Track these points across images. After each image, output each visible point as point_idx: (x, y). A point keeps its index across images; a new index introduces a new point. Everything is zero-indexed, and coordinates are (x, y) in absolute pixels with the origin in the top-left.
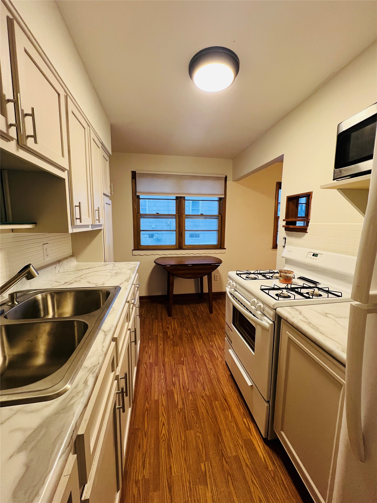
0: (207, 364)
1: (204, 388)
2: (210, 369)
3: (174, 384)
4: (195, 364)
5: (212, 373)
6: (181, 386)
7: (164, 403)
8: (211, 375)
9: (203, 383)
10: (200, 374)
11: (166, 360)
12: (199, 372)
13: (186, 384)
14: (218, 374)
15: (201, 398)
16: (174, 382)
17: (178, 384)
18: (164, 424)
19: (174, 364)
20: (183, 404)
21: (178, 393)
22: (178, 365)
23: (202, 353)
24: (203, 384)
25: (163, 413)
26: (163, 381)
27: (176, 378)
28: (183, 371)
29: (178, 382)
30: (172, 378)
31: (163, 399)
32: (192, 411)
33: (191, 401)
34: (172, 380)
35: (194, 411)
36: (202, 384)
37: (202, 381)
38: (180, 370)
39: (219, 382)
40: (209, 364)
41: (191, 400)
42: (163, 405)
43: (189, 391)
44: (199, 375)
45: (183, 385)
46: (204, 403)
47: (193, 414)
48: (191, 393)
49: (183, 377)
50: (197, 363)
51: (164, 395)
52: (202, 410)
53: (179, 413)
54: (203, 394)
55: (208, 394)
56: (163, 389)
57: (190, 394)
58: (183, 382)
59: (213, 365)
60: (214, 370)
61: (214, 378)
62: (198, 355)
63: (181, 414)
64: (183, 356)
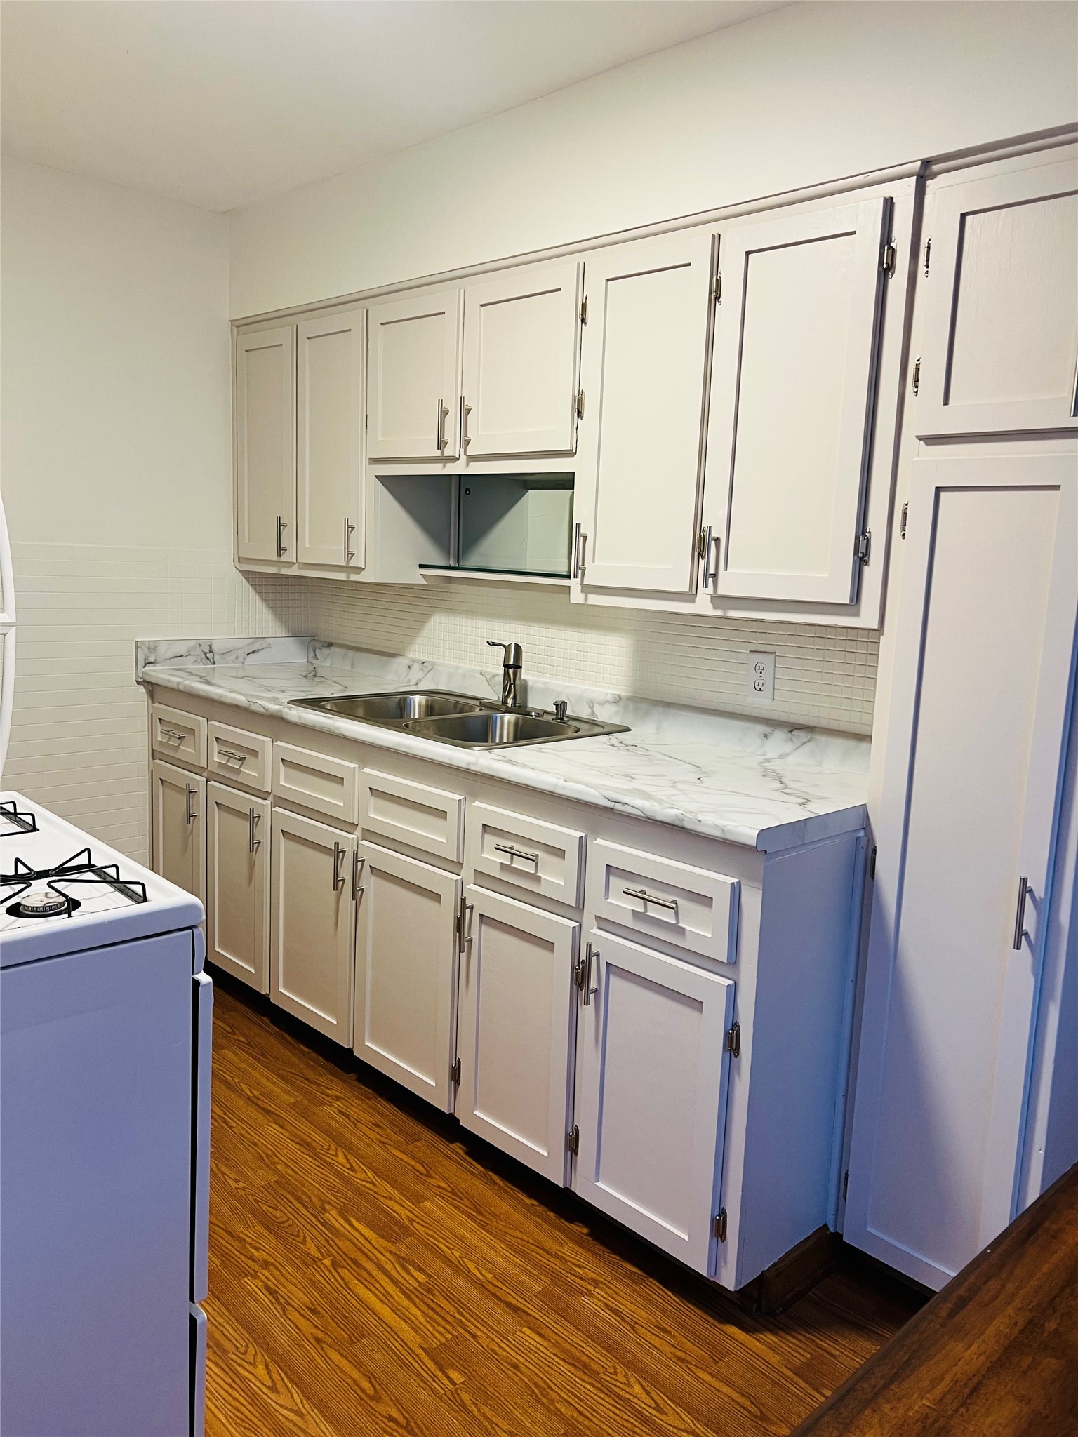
0: (306, 1407)
1: (272, 1292)
2: (279, 1385)
3: (402, 1261)
4: (370, 1377)
5: (261, 1370)
6: (370, 1266)
7: (390, 1203)
8: (259, 1357)
9: (284, 1309)
10: (318, 1340)
11: (529, 1337)
12: (324, 1346)
13: (356, 1282)
14: (229, 1380)
15: (270, 1259)
16: (411, 1268)
17: (389, 1267)
18: (352, 1169)
19: (474, 1337)
20: (326, 1224)
21: (367, 1244)
22: (449, 1336)
24: (284, 1306)
25: (374, 1184)
26: (457, 1254)
27: (416, 1284)
28: (406, 1321)
29: (393, 1272)
30: (429, 1276)
31: (403, 1211)
32: (285, 1218)
33: (305, 1237)
34: (421, 1270)
35: (280, 1220)
36: (289, 1304)
37: (295, 1316)
38: (422, 1320)
40: (297, 1412)
41: (304, 1243)
42: (390, 1199)
43: (327, 1262)
44: (320, 1335)
45: (366, 1270)
46: (253, 1251)
47: (278, 1214)
48: (317, 1261)
49: (386, 1298)
50: (363, 1391)
51: (411, 1221)
53: (324, 1202)
54: (268, 1275)
55: (248, 1280)
56: (430, 1232)
57: (318, 1255)
58: (373, 1281)
59: (267, 1413)
60: (255, 1386)
61: (242, 1350)
63: (315, 1200)
64: (466, 1397)
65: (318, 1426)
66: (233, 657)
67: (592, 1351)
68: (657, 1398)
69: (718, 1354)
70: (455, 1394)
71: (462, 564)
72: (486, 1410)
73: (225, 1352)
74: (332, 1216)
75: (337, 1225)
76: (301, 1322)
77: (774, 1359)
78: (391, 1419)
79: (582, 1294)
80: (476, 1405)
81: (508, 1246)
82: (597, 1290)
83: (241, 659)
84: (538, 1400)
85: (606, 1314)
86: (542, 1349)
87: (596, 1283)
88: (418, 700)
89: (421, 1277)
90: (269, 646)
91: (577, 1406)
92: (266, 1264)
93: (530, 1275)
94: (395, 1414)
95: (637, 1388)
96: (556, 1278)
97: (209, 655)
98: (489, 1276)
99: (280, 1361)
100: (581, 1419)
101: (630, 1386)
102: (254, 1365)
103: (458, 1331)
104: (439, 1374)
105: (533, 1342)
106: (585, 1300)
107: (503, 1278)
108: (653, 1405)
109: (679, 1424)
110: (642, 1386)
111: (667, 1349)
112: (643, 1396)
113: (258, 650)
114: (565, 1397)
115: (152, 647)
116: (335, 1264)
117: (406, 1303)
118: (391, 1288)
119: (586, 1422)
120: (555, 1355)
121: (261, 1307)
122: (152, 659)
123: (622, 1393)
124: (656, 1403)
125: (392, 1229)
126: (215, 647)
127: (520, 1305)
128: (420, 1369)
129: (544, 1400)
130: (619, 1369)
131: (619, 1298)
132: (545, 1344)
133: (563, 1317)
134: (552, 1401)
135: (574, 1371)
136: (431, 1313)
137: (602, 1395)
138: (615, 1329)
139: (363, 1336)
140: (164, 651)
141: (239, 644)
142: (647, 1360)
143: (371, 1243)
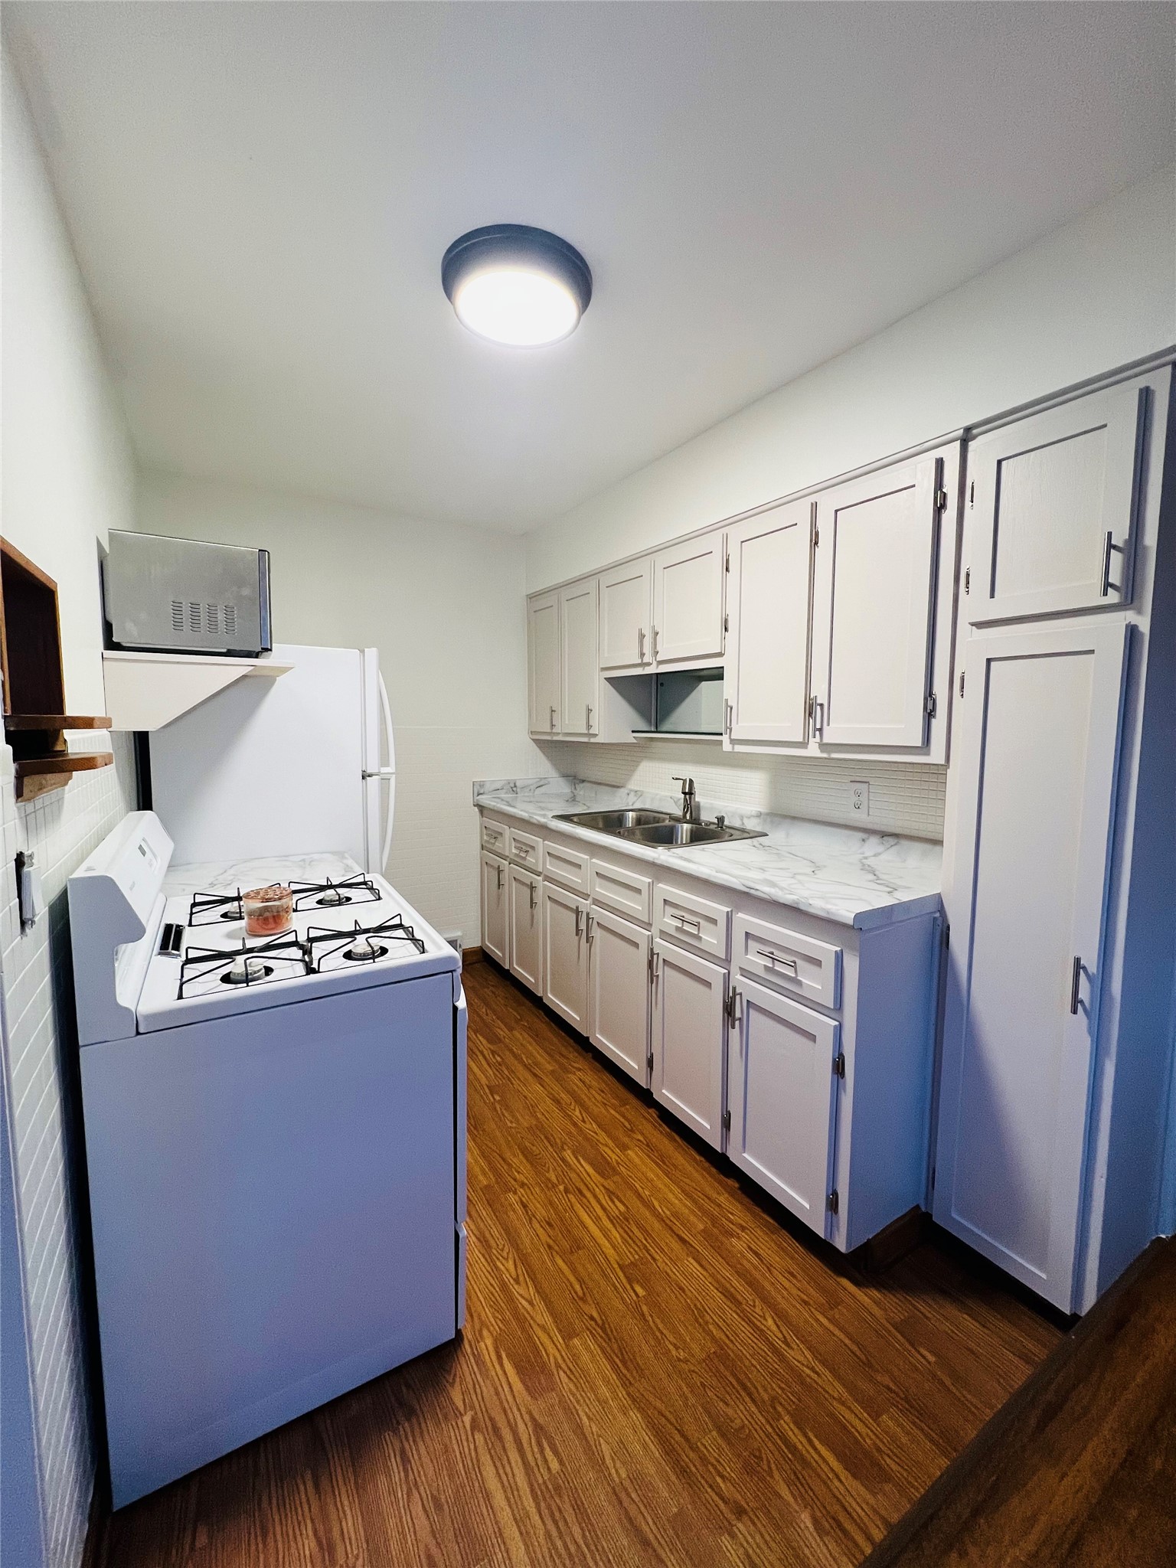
0: (537, 1300)
1: (525, 1206)
2: (521, 1278)
3: (610, 1193)
4: (581, 1281)
5: (510, 1265)
6: (588, 1195)
7: (607, 1150)
8: (510, 1256)
9: (530, 1219)
10: (550, 1247)
11: (693, 1266)
12: (553, 1252)
13: (579, 1205)
14: (489, 1269)
15: (525, 1181)
16: (615, 1200)
17: (601, 1197)
18: (584, 1121)
19: (654, 1259)
20: (563, 1160)
21: (588, 1178)
22: (637, 1257)
23: (575, 1357)
25: (597, 1134)
26: (647, 1193)
27: (617, 1212)
28: (608, 1241)
29: (604, 1202)
30: (627, 1207)
31: (614, 1156)
32: (538, 1152)
33: (549, 1169)
34: (622, 1202)
35: (535, 1153)
36: (534, 1216)
37: (536, 1225)
38: (620, 1241)
39: (484, 1237)
40: (531, 1303)
41: (548, 1172)
42: (606, 1145)
43: (561, 1188)
44: (551, 1242)
45: (585, 1197)
46: (516, 1174)
47: (534, 1148)
48: (554, 1186)
49: (597, 1220)
50: (576, 1293)
51: (618, 1163)
52: (518, 1160)
53: (563, 1143)
54: (523, 1192)
55: (511, 1195)
56: (631, 1174)
57: (555, 1181)
58: (590, 1206)
59: (511, 1300)
60: (506, 1277)
61: (500, 1247)
62: (586, 1335)
63: (558, 1141)
64: (645, 1308)
65: (543, 1316)
66: (528, 790)
67: (737, 1283)
68: (785, 1332)
69: (833, 1302)
70: (638, 1307)
71: (659, 730)
72: (658, 1321)
73: (490, 1247)
74: (568, 1155)
75: (570, 1160)
76: (540, 1231)
77: (876, 1310)
78: (592, 1318)
79: (732, 1236)
80: (652, 1317)
81: (683, 1191)
82: (743, 1234)
83: (532, 791)
84: (697, 1320)
85: (750, 1256)
86: (701, 1277)
87: (743, 1229)
88: (631, 814)
89: (622, 1208)
90: (549, 783)
91: (725, 1330)
92: (523, 1185)
93: (696, 1215)
94: (595, 1315)
95: (770, 1322)
96: (714, 1221)
97: (514, 789)
98: (668, 1213)
99: (523, 1258)
100: (727, 1342)
101: (765, 1318)
102: (507, 1259)
103: (644, 1254)
104: (628, 1287)
105: (695, 1271)
106: (734, 1241)
107: (676, 1215)
108: (782, 1338)
109: (801, 1359)
110: (774, 1320)
111: (794, 1291)
112: (774, 1328)
113: (542, 786)
114: (717, 1320)
115: (482, 785)
116: (566, 1191)
117: (610, 1226)
118: (600, 1212)
119: (731, 1345)
120: (710, 1283)
121: (517, 1216)
122: (482, 792)
123: (759, 1324)
124: (784, 1337)
125: (604, 1168)
126: (517, 784)
127: (688, 1239)
128: (615, 1281)
129: (700, 1320)
130: (757, 1303)
131: (759, 1243)
132: (704, 1273)
133: (718, 1253)
134: (707, 1323)
135: (724, 1299)
136: (626, 1236)
137: (743, 1323)
138: (756, 1268)
139: (579, 1248)
140: (488, 787)
141: (530, 782)
142: (779, 1299)
143: (590, 1177)
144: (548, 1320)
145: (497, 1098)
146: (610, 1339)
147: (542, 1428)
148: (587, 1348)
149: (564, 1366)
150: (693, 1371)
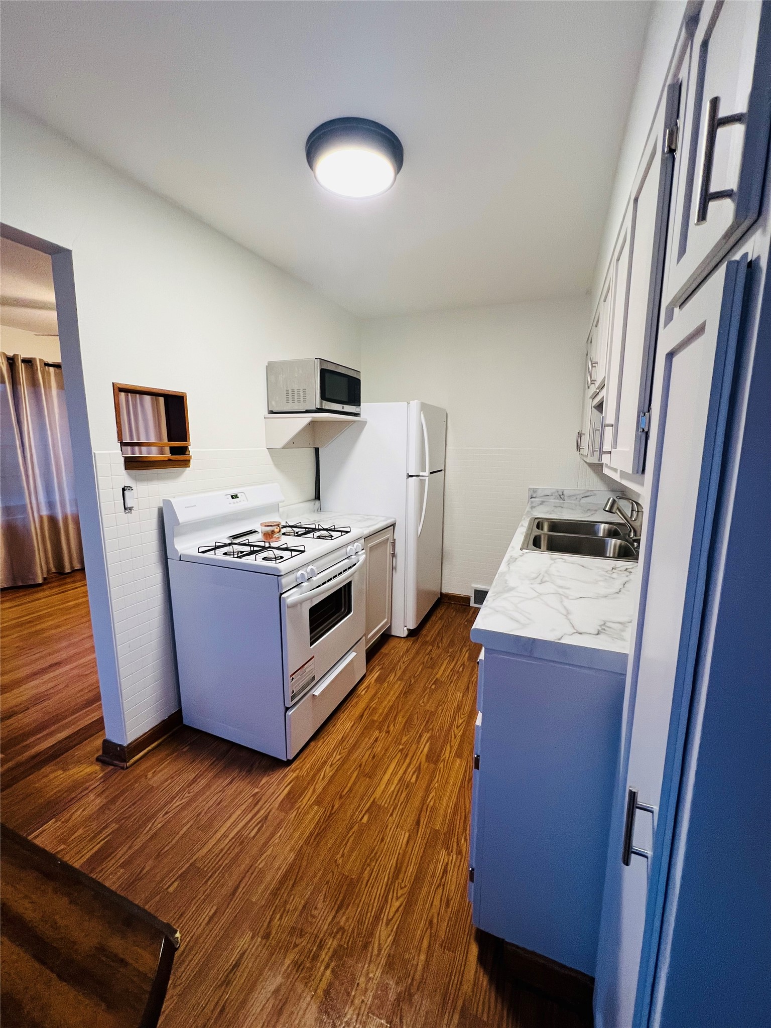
0: (327, 779)
1: (376, 741)
2: (334, 766)
3: (419, 769)
4: (351, 790)
5: (338, 757)
6: (408, 761)
7: (448, 748)
8: (343, 754)
9: (370, 748)
10: (360, 765)
11: (404, 837)
12: (359, 769)
13: (397, 761)
15: (391, 731)
16: (416, 774)
17: (412, 766)
18: (458, 727)
19: (391, 815)
20: (421, 736)
21: (419, 754)
22: (386, 806)
23: (307, 813)
24: (372, 747)
25: (455, 738)
26: (436, 785)
27: (408, 780)
28: (385, 787)
29: (410, 770)
30: (416, 782)
31: (447, 755)
32: (414, 724)
33: (408, 734)
34: (417, 778)
35: (412, 723)
36: (373, 748)
37: (369, 753)
38: (390, 792)
39: (346, 738)
40: (324, 777)
41: (406, 736)
42: (451, 747)
43: (401, 747)
44: (364, 764)
45: (405, 760)
46: (392, 725)
47: (416, 720)
48: (400, 744)
49: (394, 774)
50: (343, 791)
51: (444, 760)
52: (401, 720)
53: (432, 729)
54: (384, 735)
55: (378, 732)
56: (442, 771)
57: (403, 742)
58: (400, 766)
59: (320, 770)
60: (331, 760)
61: (345, 748)
62: (322, 810)
63: (431, 727)
64: (356, 828)
65: (320, 787)
66: (575, 498)
67: (411, 869)
68: (396, 918)
69: (449, 945)
70: (356, 823)
72: (352, 839)
74: (426, 736)
75: (422, 740)
76: (367, 755)
77: (467, 987)
78: (333, 807)
79: (447, 849)
80: (353, 833)
81: (457, 802)
82: (455, 855)
83: (578, 499)
84: (368, 857)
85: (440, 867)
86: (399, 846)
87: (459, 852)
89: (413, 780)
91: (372, 878)
92: (388, 732)
93: (444, 820)
94: (336, 807)
95: (397, 904)
96: (450, 833)
97: (562, 496)
98: (432, 803)
99: (345, 761)
100: (364, 883)
101: (397, 899)
102: (340, 754)
103: (390, 808)
104: (363, 812)
105: (401, 840)
106: (444, 852)
107: (433, 809)
108: (390, 917)
109: (383, 938)
110: (400, 906)
111: (434, 911)
112: (393, 909)
113: (588, 496)
114: (375, 870)
115: (535, 491)
116: (401, 750)
117: (396, 782)
118: (401, 772)
119: (363, 886)
120: (399, 854)
121: (367, 742)
122: (534, 496)
123: (390, 896)
124: (392, 919)
125: (434, 757)
126: (564, 493)
127: (421, 825)
128: (362, 805)
129: (368, 861)
130: (406, 889)
131: (456, 870)
132: (404, 846)
133: (425, 847)
134: (369, 865)
135: (393, 868)
136: (395, 793)
137: (384, 887)
138: (433, 876)
139: (370, 777)
140: (540, 493)
142: (420, 903)
143: (421, 753)
144: (318, 791)
145: (433, 687)
146: (327, 820)
147: (266, 819)
148: (314, 815)
149: (300, 810)
150: (333, 872)
